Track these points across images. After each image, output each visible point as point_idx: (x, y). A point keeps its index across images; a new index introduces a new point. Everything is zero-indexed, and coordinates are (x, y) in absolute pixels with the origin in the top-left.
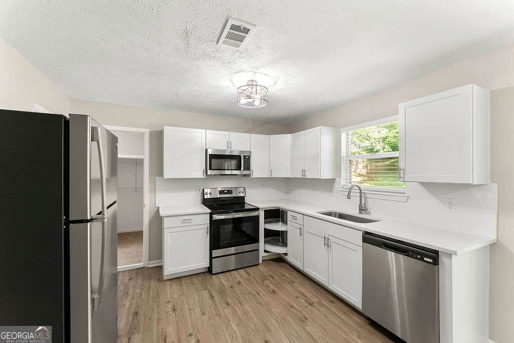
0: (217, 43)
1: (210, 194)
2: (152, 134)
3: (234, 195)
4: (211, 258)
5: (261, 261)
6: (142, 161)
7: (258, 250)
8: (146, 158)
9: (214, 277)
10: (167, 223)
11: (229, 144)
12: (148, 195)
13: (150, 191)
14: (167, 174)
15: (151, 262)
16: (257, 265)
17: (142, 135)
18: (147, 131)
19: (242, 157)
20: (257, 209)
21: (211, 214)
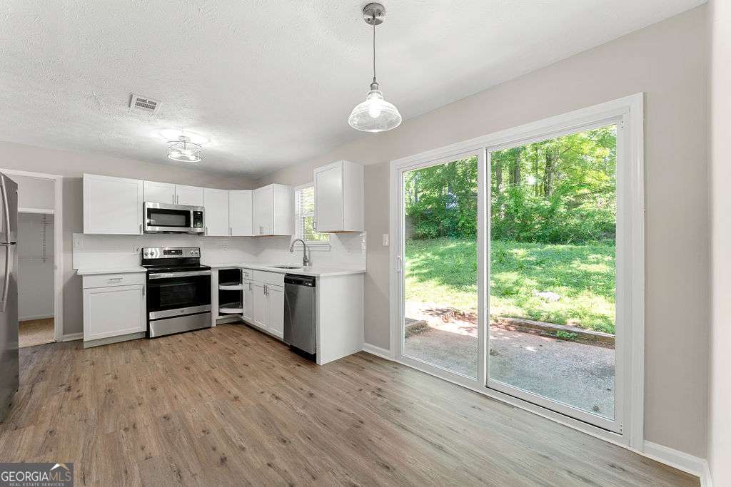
0: (129, 106)
1: (152, 254)
2: (66, 182)
3: (184, 256)
4: (148, 321)
5: (214, 324)
6: (52, 216)
7: (210, 312)
8: (58, 211)
9: (151, 341)
10: (86, 282)
11: (175, 197)
12: (62, 254)
13: (65, 250)
14: (88, 230)
15: (65, 336)
16: (210, 328)
17: (52, 183)
18: (59, 179)
19: (192, 212)
20: (209, 268)
21: (148, 273)
